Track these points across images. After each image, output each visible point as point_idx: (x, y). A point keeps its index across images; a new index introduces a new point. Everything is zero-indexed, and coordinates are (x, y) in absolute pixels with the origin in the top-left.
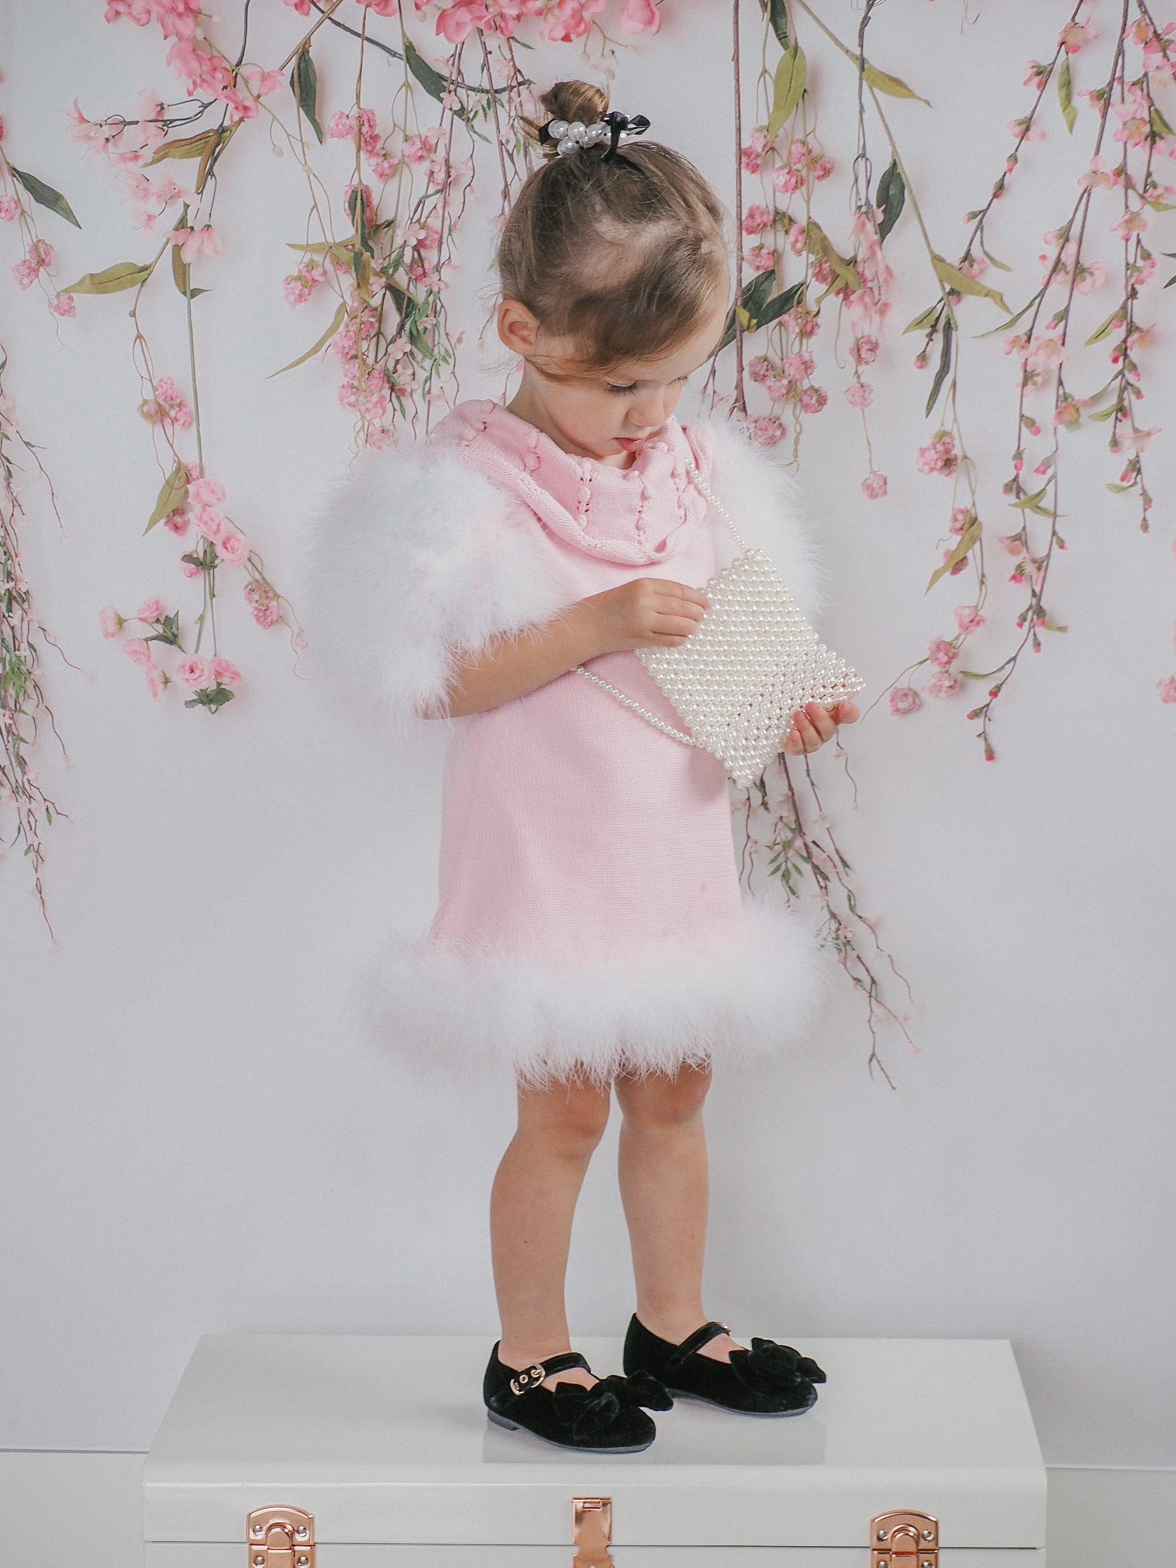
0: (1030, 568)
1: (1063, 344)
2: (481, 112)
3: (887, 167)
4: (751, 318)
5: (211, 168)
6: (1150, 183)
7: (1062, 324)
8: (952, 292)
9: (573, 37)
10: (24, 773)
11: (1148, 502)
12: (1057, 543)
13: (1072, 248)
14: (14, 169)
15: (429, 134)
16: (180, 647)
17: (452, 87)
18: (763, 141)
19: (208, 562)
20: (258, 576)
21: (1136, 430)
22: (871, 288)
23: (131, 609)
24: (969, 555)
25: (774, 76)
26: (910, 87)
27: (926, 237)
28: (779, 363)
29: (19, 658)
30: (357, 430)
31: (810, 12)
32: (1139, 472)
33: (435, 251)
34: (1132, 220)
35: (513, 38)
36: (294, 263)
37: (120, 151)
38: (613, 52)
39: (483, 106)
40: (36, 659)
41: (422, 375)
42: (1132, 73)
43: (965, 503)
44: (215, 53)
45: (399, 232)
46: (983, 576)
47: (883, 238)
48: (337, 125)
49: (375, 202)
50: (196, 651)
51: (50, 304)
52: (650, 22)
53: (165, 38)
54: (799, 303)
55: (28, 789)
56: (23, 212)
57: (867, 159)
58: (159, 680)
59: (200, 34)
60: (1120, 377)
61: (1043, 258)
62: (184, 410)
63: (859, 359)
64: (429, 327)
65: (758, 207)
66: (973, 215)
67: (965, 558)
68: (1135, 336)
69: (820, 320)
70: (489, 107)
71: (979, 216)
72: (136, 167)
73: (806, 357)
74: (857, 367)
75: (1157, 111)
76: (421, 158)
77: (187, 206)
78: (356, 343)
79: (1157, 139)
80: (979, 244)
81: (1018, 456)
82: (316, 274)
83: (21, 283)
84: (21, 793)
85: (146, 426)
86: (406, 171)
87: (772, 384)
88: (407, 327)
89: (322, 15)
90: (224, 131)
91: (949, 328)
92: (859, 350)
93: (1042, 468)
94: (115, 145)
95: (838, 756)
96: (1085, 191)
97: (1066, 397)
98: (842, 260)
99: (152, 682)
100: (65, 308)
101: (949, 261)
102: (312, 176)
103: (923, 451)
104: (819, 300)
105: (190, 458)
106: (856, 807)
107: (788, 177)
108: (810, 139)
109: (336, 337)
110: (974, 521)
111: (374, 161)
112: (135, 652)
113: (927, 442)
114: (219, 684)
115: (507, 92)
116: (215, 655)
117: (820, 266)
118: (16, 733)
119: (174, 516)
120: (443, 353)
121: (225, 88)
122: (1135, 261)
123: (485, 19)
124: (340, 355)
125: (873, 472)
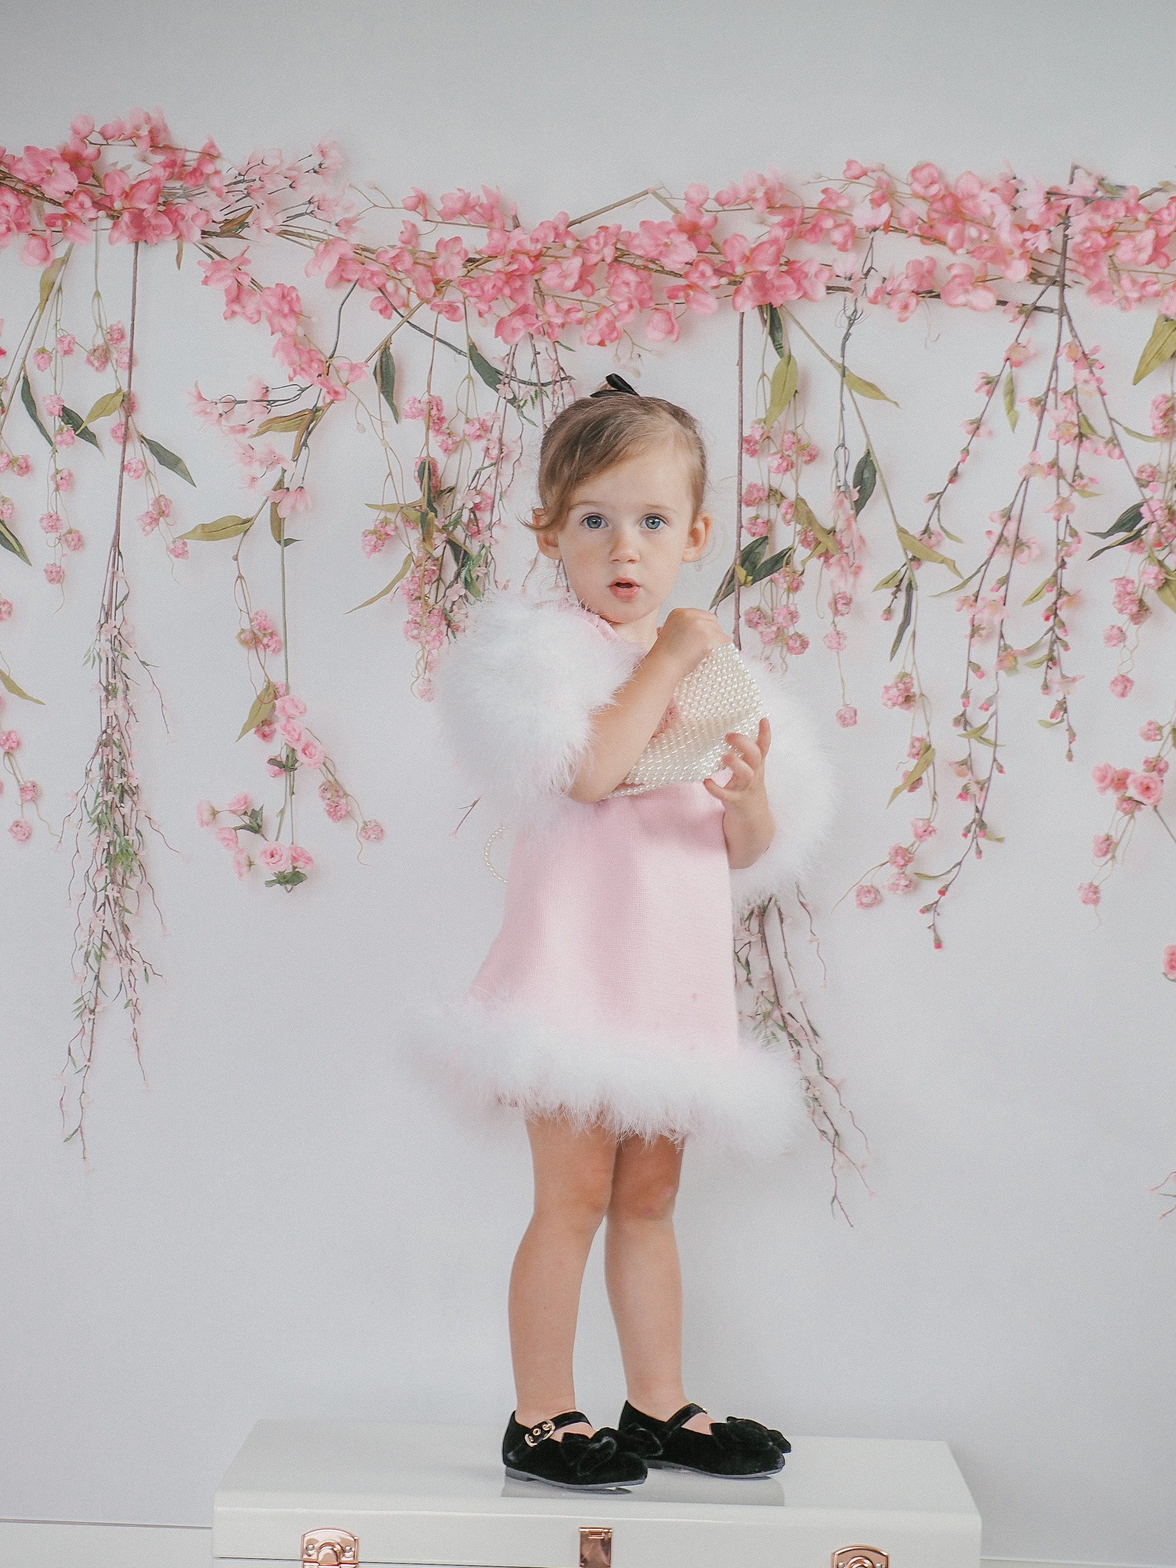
0: (974, 789)
1: (1004, 604)
2: (530, 402)
3: (862, 455)
4: (748, 575)
5: (306, 440)
6: (1077, 474)
7: (1004, 588)
8: (914, 559)
9: (607, 342)
10: (127, 939)
11: (1072, 736)
12: (997, 768)
13: (1012, 526)
14: (143, 437)
15: (487, 418)
16: (263, 836)
17: (507, 380)
18: (761, 431)
19: (290, 764)
20: (330, 778)
21: (1063, 676)
22: (847, 553)
23: (223, 803)
24: (924, 776)
25: (771, 379)
26: (883, 391)
27: (893, 512)
28: (769, 612)
29: (127, 841)
30: (418, 658)
31: (802, 328)
32: (1066, 711)
33: (488, 514)
34: (1062, 504)
35: (558, 342)
36: (370, 521)
37: (231, 424)
38: (639, 356)
39: (531, 397)
40: (142, 843)
42: (1064, 386)
43: (921, 733)
44: (313, 347)
45: (459, 496)
46: (935, 793)
47: (857, 513)
48: (411, 408)
49: (440, 472)
50: (277, 840)
51: (168, 548)
52: (671, 332)
53: (273, 333)
54: (787, 564)
55: (130, 953)
56: (149, 472)
57: (846, 448)
58: (244, 862)
59: (300, 332)
60: (1051, 632)
61: (989, 533)
62: (275, 639)
63: (836, 612)
64: (481, 575)
65: (755, 485)
66: (932, 497)
67: (921, 778)
68: (1064, 599)
69: (804, 578)
70: (536, 397)
71: (937, 497)
72: (244, 438)
73: (792, 608)
74: (834, 618)
75: (1083, 415)
76: (479, 437)
77: (284, 471)
78: (420, 586)
79: (1084, 439)
80: (936, 520)
81: (966, 695)
82: (389, 529)
83: (144, 530)
84: (123, 956)
85: (243, 651)
86: (466, 447)
87: (763, 630)
88: (463, 575)
89: (401, 319)
90: (317, 410)
91: (910, 587)
92: (836, 603)
93: (985, 706)
94: (227, 419)
95: (811, 941)
96: (1024, 480)
97: (1006, 647)
98: (823, 529)
99: (239, 863)
100: (179, 552)
101: (911, 533)
102: (388, 449)
103: (887, 689)
104: (804, 563)
105: (278, 678)
106: (825, 986)
107: (780, 461)
108: (800, 431)
109: (404, 581)
110: (928, 748)
111: (440, 438)
112: (224, 839)
113: (890, 682)
114: (294, 868)
115: (551, 385)
116: (292, 843)
117: (806, 533)
118: (122, 905)
119: (263, 725)
121: (320, 375)
122: (1065, 538)
123: (536, 326)
124: (406, 596)
125: (846, 705)
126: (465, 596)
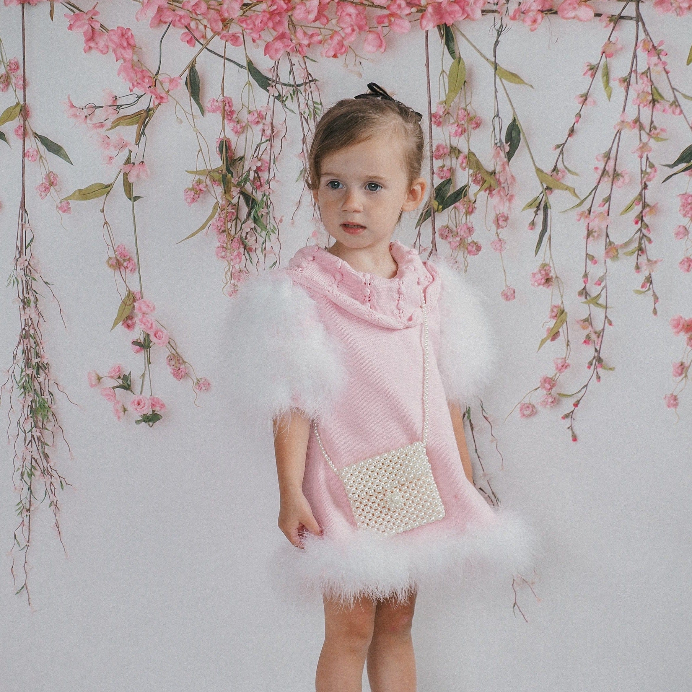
0: (593, 337)
1: (608, 215)
2: (290, 97)
3: (510, 122)
4: (439, 205)
5: (143, 131)
6: (653, 127)
7: (608, 204)
8: (548, 188)
9: (339, 55)
10: (48, 463)
11: (656, 299)
12: (608, 323)
13: (611, 163)
14: (36, 134)
15: (262, 109)
16: (132, 391)
17: (274, 84)
18: (443, 109)
19: (146, 344)
20: (173, 352)
21: (649, 260)
22: (504, 187)
23: (104, 372)
24: (561, 330)
25: (448, 73)
26: (522, 78)
27: (533, 158)
28: (455, 229)
29: (43, 399)
30: (226, 271)
31: (467, 39)
32: (651, 283)
33: (267, 173)
34: (644, 147)
35: (306, 57)
36: (190, 181)
37: (94, 122)
38: (361, 63)
39: (291, 94)
40: (53, 400)
41: (261, 240)
42: (642, 67)
43: (558, 302)
44: (144, 68)
45: (246, 163)
46: (568, 341)
47: (509, 160)
48: (211, 106)
49: (233, 147)
50: (141, 393)
51: (57, 207)
52: (380, 46)
53: (117, 61)
54: (465, 196)
55: (50, 472)
56: (41, 157)
57: (500, 118)
58: (121, 409)
59: (135, 58)
60: (639, 232)
61: (596, 168)
62: (131, 262)
63: (498, 226)
64: (264, 214)
65: (441, 145)
66: (558, 146)
67: (558, 332)
68: (647, 210)
69: (476, 205)
70: (294, 94)
71: (561, 147)
72: (102, 131)
73: (469, 225)
74: (497, 230)
75: (656, 88)
76: (258, 122)
77: (130, 152)
78: (224, 223)
79: (656, 103)
80: (561, 162)
81: (586, 276)
82: (202, 187)
83: (41, 195)
84: (46, 473)
85: (111, 271)
86: (249, 130)
87: (451, 240)
88: (252, 214)
89: (201, 46)
90: (150, 110)
91: (546, 208)
92: (498, 220)
93: (599, 283)
94: (91, 119)
95: (492, 441)
96: (618, 132)
97: (611, 243)
98: (487, 172)
99: (117, 410)
100: (65, 209)
101: (545, 171)
102: (198, 134)
103: (534, 275)
104: (475, 195)
105: (135, 288)
106: (503, 469)
107: (457, 128)
108: (469, 107)
109: (214, 220)
110: (562, 312)
111: (232, 124)
112: (107, 395)
113: (536, 270)
114: (154, 411)
115: (303, 86)
116: (151, 395)
117: (476, 175)
118: (43, 441)
119: (127, 320)
120: (272, 228)
121: (150, 87)
122: (646, 169)
123: (291, 47)
124: (216, 230)
125: (507, 287)
126: (255, 228)
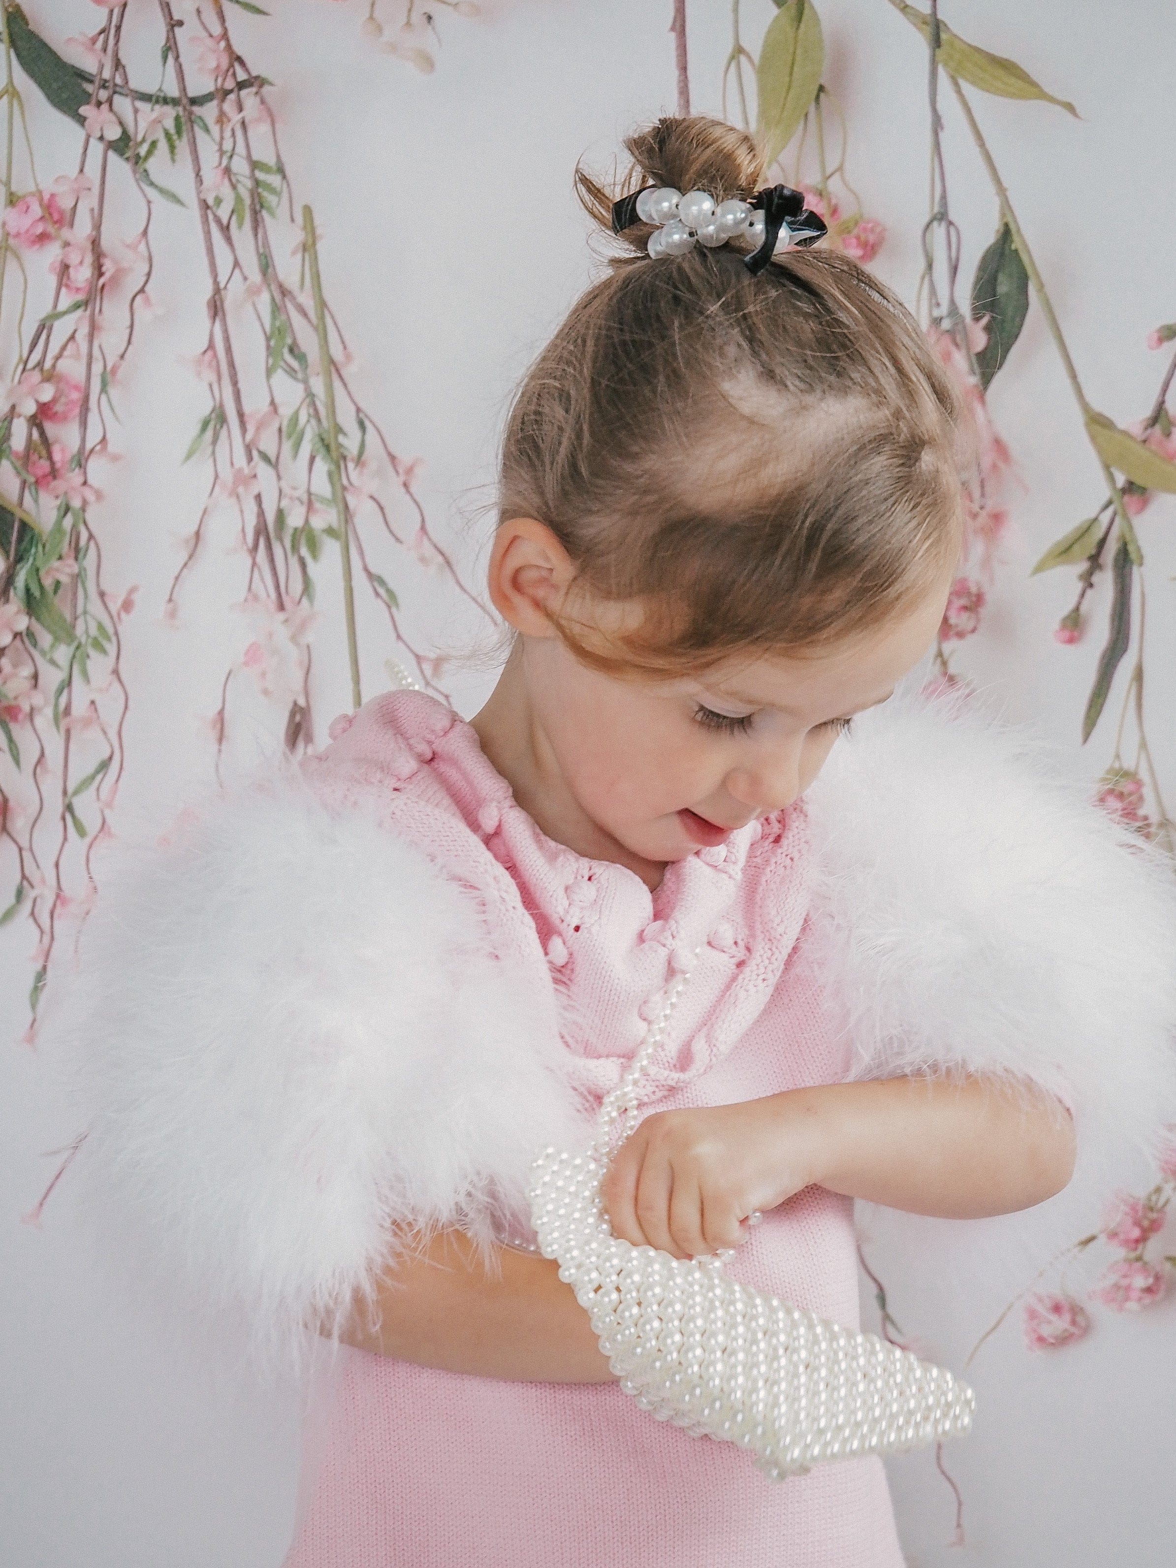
2: (163, 145)
3: (989, 237)
8: (1131, 488)
15: (59, 189)
17: (103, 95)
25: (756, 57)
26: (1035, 77)
27: (1074, 376)
33: (75, 427)
38: (430, 18)
39: (166, 131)
41: (52, 677)
47: (986, 378)
57: (951, 223)
64: (64, 579)
66: (1169, 333)
70: (179, 132)
74: (940, 643)
76: (43, 238)
86: (11, 271)
88: (20, 582)
91: (1125, 561)
101: (1121, 424)
106: (961, 1540)
108: (835, 182)
115: (215, 103)
120: (94, 631)
126: (30, 633)
